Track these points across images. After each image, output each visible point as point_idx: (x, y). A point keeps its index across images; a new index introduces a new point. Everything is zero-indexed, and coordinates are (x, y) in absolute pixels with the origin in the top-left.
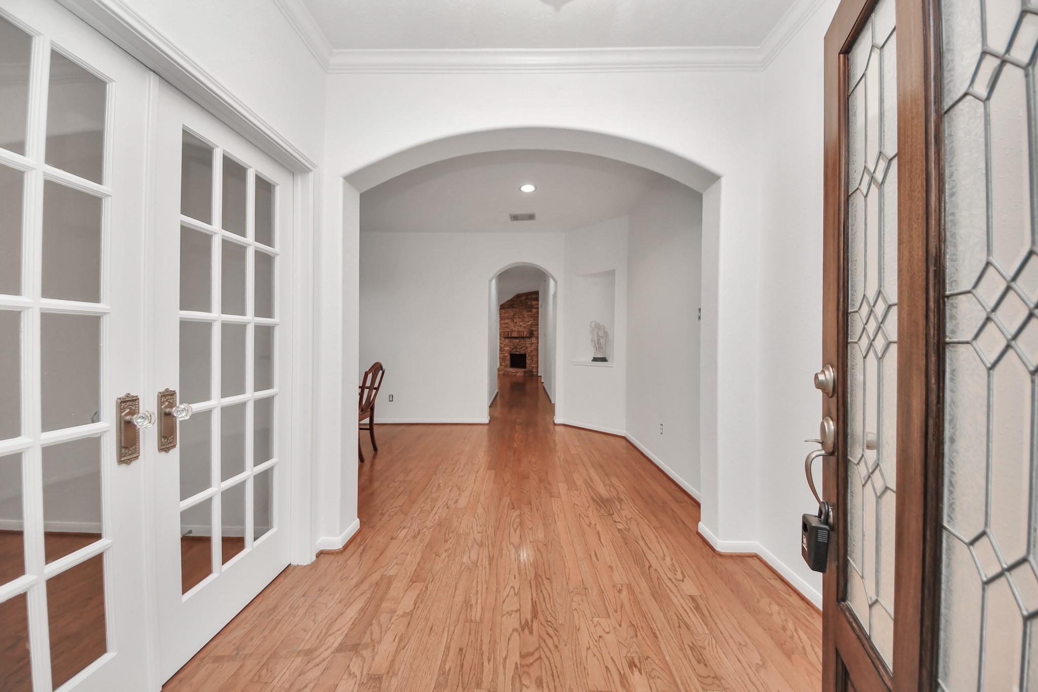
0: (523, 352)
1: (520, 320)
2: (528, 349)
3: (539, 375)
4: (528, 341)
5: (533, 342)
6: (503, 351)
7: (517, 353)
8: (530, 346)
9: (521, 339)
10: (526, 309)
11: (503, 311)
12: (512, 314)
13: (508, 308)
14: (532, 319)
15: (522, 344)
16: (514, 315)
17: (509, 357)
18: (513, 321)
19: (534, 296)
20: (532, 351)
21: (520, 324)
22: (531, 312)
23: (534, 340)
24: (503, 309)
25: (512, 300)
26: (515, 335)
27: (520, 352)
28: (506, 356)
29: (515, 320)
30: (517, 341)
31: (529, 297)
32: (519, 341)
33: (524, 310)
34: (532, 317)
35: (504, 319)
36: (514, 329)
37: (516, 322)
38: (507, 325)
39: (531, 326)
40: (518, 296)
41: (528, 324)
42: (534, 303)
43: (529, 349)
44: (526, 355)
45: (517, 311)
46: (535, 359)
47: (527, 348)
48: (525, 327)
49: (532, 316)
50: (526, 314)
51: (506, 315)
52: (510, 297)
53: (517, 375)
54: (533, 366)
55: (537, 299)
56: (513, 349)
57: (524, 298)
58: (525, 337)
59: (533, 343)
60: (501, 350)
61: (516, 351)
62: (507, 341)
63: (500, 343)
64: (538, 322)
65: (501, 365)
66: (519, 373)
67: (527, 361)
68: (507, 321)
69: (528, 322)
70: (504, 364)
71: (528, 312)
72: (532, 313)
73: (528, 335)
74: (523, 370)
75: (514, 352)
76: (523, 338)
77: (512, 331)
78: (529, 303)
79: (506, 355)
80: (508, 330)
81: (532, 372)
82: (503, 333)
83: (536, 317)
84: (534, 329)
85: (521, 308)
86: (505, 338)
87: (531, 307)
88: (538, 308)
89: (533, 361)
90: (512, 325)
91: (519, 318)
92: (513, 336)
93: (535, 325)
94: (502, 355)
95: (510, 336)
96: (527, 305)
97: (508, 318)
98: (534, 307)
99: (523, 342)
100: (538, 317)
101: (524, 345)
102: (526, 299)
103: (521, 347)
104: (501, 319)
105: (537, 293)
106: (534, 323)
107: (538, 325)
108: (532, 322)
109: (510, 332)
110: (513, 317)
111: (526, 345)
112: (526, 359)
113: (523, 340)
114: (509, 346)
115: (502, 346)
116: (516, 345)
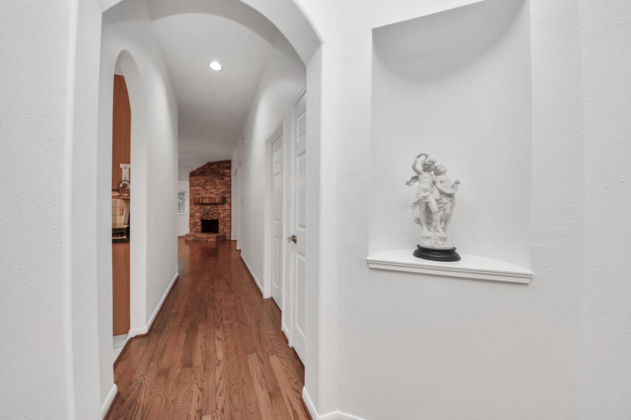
0: (215, 218)
1: (212, 187)
2: (221, 215)
3: (232, 239)
4: (220, 208)
5: (225, 208)
6: (193, 217)
7: (209, 219)
8: (223, 212)
9: (213, 206)
10: (217, 177)
11: (194, 178)
12: (203, 181)
13: (199, 176)
14: (225, 186)
15: (214, 210)
16: (205, 182)
17: (200, 223)
18: (204, 188)
19: (226, 165)
20: (224, 217)
21: (212, 191)
22: (224, 180)
23: (226, 206)
24: (193, 176)
25: (203, 168)
26: (206, 201)
27: (211, 217)
28: (197, 222)
29: (207, 187)
30: (209, 207)
31: (221, 165)
32: (211, 208)
33: (217, 178)
34: (224, 185)
35: (195, 186)
36: (205, 196)
37: (208, 190)
38: (197, 192)
39: (224, 193)
40: (209, 164)
41: (220, 191)
42: (227, 171)
43: (222, 215)
44: (218, 220)
45: (209, 178)
46: (228, 224)
47: (219, 214)
48: (217, 194)
49: (225, 183)
50: (217, 181)
51: (196, 182)
52: (201, 165)
53: (209, 240)
54: (225, 230)
55: (230, 168)
56: (204, 215)
57: (216, 166)
58: (218, 204)
59: (226, 210)
60: (192, 216)
61: (208, 217)
62: (198, 207)
63: (191, 209)
64: (231, 189)
65: (191, 231)
66: (211, 238)
68: (197, 188)
69: (221, 189)
70: (194, 230)
71: (220, 179)
72: (225, 181)
73: (220, 202)
74: (215, 235)
75: (205, 218)
76: (215, 204)
77: (203, 198)
78: (221, 171)
79: (196, 220)
80: (199, 197)
81: (225, 236)
82: (193, 199)
83: (228, 185)
84: (227, 196)
85: (212, 176)
86: (196, 204)
87: (224, 175)
88: (231, 176)
89: (225, 226)
90: (203, 193)
91: (211, 185)
92: (204, 202)
93: (228, 192)
94: (192, 221)
95: (201, 203)
96: (219, 173)
97: (198, 185)
98: (227, 175)
99: (215, 208)
100: (231, 184)
101: (217, 211)
102: (218, 168)
103: (213, 213)
104: (191, 186)
105: (229, 162)
106: (227, 191)
107: (230, 192)
108: (224, 189)
109: (201, 199)
110: (204, 184)
111: (219, 211)
112: (219, 225)
113: (215, 206)
114: (200, 212)
115: (193, 212)
116: (207, 211)
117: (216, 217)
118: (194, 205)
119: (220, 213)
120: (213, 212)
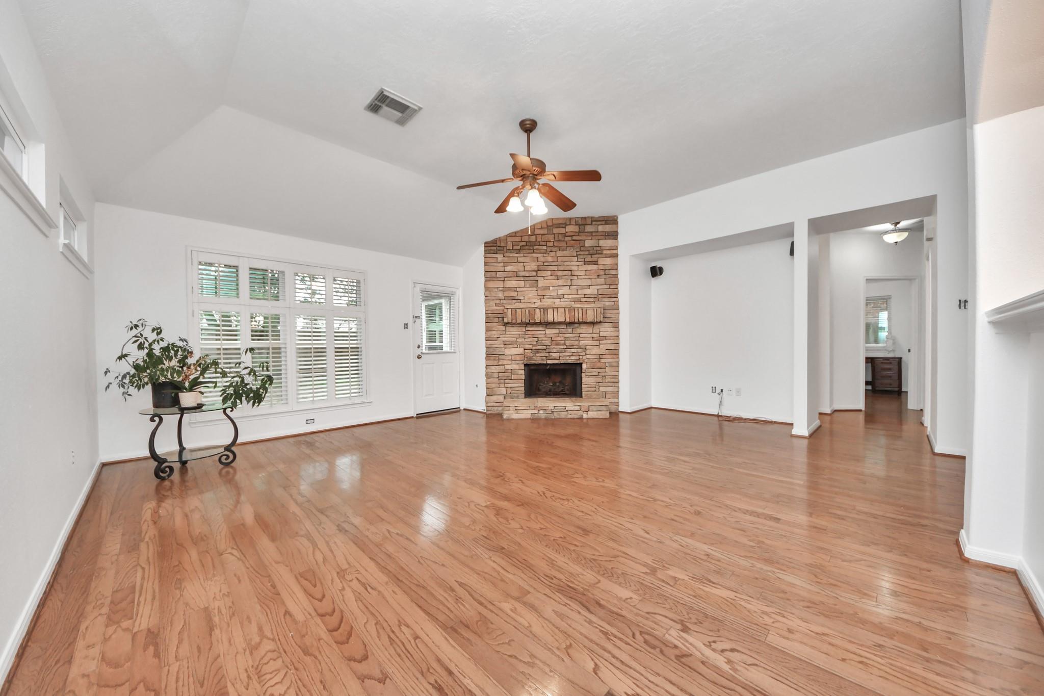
0: (572, 360)
1: (560, 282)
2: (587, 352)
3: (622, 409)
4: (587, 334)
5: (602, 334)
7: (549, 362)
8: (594, 343)
9: (563, 329)
10: (577, 255)
11: (499, 257)
12: (531, 266)
13: (516, 252)
14: (602, 281)
15: (567, 339)
16: (538, 270)
17: (521, 374)
18: (535, 284)
19: (608, 228)
20: (600, 357)
21: (560, 292)
22: (596, 263)
23: (606, 330)
24: (496, 252)
27: (558, 359)
28: (511, 371)
29: (542, 283)
30: (551, 332)
31: (589, 228)
32: (559, 334)
33: (575, 259)
35: (503, 279)
37: (546, 288)
38: (513, 294)
39: (595, 297)
40: (551, 225)
41: (587, 291)
42: (605, 243)
43: (592, 353)
44: (581, 365)
45: (550, 259)
46: (607, 374)
47: (585, 350)
48: (576, 300)
49: (602, 273)
50: (575, 265)
51: (508, 269)
53: (551, 415)
54: (603, 390)
55: (614, 235)
56: (535, 352)
57: (571, 229)
58: (578, 323)
59: (602, 337)
60: (492, 355)
61: (546, 358)
62: (514, 332)
63: (489, 339)
64: (619, 288)
65: (491, 394)
66: (559, 410)
67: (585, 380)
68: (512, 284)
70: (503, 391)
71: (585, 263)
72: (601, 267)
73: (586, 319)
74: (572, 401)
75: (538, 359)
76: (570, 324)
78: (588, 243)
79: (508, 367)
82: (497, 313)
83: (610, 278)
84: (604, 305)
85: (560, 253)
86: (505, 325)
87: (597, 251)
88: (616, 256)
89: (601, 378)
90: (529, 295)
91: (557, 277)
92: (535, 319)
93: (610, 296)
94: (495, 370)
96: (582, 247)
97: (516, 275)
98: (605, 252)
99: (571, 335)
100: (617, 277)
101: (576, 343)
102: (578, 233)
103: (565, 347)
104: (490, 276)
105: (612, 220)
106: (605, 292)
107: (617, 295)
108: (599, 287)
110: (534, 274)
111: (582, 343)
112: (583, 375)
113: (570, 330)
114: (520, 346)
115: (498, 344)
116: (548, 343)
117: (573, 358)
118: (503, 328)
119: (587, 347)
120: (565, 344)
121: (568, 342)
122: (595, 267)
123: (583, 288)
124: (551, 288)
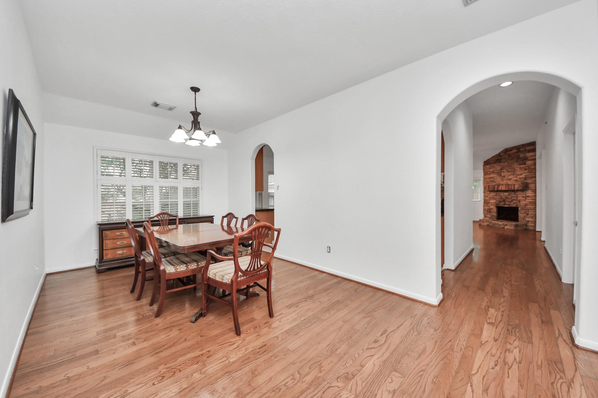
0: (514, 205)
1: (510, 174)
2: (521, 202)
3: (537, 230)
4: (520, 196)
5: (527, 195)
6: (488, 204)
7: (505, 206)
8: (524, 199)
9: (510, 193)
10: (517, 162)
11: (488, 166)
12: (499, 168)
13: (494, 163)
14: (527, 171)
15: (512, 197)
16: (501, 169)
17: (495, 210)
18: (500, 175)
20: (526, 205)
21: (510, 178)
22: (525, 164)
23: (529, 193)
24: (487, 165)
25: (499, 155)
26: (503, 188)
27: (509, 205)
28: (492, 209)
29: (503, 174)
30: (506, 194)
31: (521, 149)
32: (509, 195)
33: (516, 163)
34: (526, 169)
35: (490, 174)
36: (502, 183)
37: (504, 176)
38: (492, 179)
39: (525, 178)
40: (506, 151)
41: (521, 176)
42: (530, 154)
43: (523, 203)
44: (518, 208)
45: (506, 164)
46: (531, 212)
47: (520, 201)
48: (516, 181)
49: (527, 168)
50: (516, 166)
51: (491, 170)
52: (497, 152)
53: (505, 227)
54: (527, 219)
55: (534, 150)
56: (500, 202)
57: (514, 151)
58: (517, 191)
59: (528, 197)
60: (486, 202)
61: (505, 204)
62: (493, 194)
63: (485, 196)
64: (536, 174)
65: (485, 216)
66: (509, 226)
67: (520, 214)
68: (492, 176)
69: (521, 174)
71: (520, 164)
72: (527, 165)
73: (520, 188)
74: (514, 223)
75: (501, 204)
76: (513, 191)
77: (499, 185)
78: (521, 156)
79: (491, 207)
80: (494, 184)
81: (526, 225)
82: (487, 187)
83: (533, 171)
84: (529, 181)
85: (509, 162)
86: (490, 191)
87: (526, 159)
88: (535, 159)
89: (528, 214)
90: (498, 180)
91: (509, 172)
92: (500, 189)
93: (531, 178)
94: (486, 208)
95: (496, 190)
96: (519, 158)
97: (493, 172)
98: (529, 158)
99: (514, 195)
100: (535, 169)
101: (516, 198)
102: (517, 153)
105: (533, 144)
106: (530, 176)
107: (535, 177)
108: (526, 174)
109: (496, 186)
110: (500, 171)
111: (518, 198)
112: (519, 212)
113: (513, 193)
114: (495, 199)
115: (487, 198)
116: (504, 198)
117: (515, 205)
118: (489, 192)
120: (511, 199)
121: (512, 198)
122: (524, 166)
123: (519, 175)
124: (506, 176)
